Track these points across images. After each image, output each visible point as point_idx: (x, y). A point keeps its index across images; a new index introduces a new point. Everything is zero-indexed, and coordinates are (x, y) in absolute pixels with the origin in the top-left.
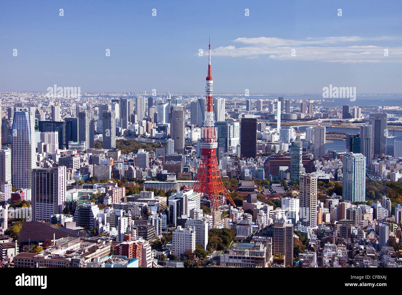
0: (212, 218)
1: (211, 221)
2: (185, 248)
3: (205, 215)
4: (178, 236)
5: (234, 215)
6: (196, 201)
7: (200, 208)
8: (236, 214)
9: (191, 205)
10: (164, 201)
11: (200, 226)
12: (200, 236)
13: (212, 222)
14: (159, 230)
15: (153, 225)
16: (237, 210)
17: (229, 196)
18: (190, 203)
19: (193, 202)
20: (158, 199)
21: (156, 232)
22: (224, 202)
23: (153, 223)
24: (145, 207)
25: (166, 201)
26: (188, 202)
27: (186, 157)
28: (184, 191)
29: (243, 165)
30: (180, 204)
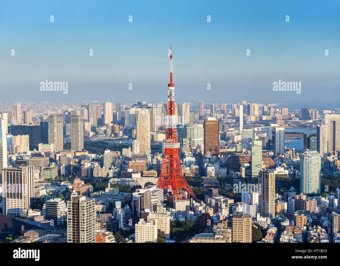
2: (147, 239)
3: (168, 208)
4: (140, 228)
5: (196, 208)
6: (159, 196)
8: (198, 208)
11: (162, 219)
12: (162, 227)
14: (123, 223)
15: (117, 218)
16: (199, 204)
17: (191, 191)
18: (153, 198)
19: (156, 197)
20: (123, 195)
21: (120, 224)
22: (186, 197)
23: (117, 217)
24: (110, 202)
25: (131, 196)
26: (151, 197)
27: (151, 157)
28: (147, 187)
29: (206, 163)
30: (143, 199)
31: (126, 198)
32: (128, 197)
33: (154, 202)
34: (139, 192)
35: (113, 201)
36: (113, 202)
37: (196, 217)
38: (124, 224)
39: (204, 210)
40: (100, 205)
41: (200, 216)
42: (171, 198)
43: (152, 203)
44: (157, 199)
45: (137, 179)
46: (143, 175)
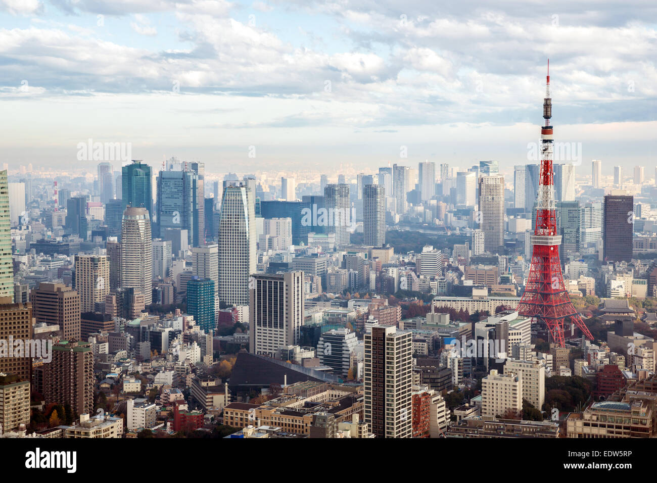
0: (552, 359)
1: (550, 363)
2: (504, 406)
3: (539, 353)
4: (491, 386)
5: (592, 355)
6: (523, 330)
7: (530, 341)
8: (595, 354)
9: (514, 336)
10: (467, 330)
11: (530, 371)
12: (530, 387)
13: (552, 365)
14: (459, 375)
15: (449, 367)
16: (597, 347)
17: (583, 324)
18: (512, 333)
19: (519, 331)
20: (457, 325)
21: (453, 378)
22: (573, 334)
23: (449, 364)
24: (435, 338)
25: (471, 329)
26: (510, 332)
27: (505, 259)
28: (502, 314)
29: (608, 273)
30: (494, 334)
31: (463, 331)
32: (465, 330)
33: (515, 340)
34: (487, 321)
35: (440, 336)
36: (440, 338)
37: (593, 371)
38: (460, 377)
39: (608, 359)
40: (416, 343)
41: (601, 370)
42: (544, 334)
43: (511, 342)
44: (520, 335)
45: (482, 298)
46: (492, 292)
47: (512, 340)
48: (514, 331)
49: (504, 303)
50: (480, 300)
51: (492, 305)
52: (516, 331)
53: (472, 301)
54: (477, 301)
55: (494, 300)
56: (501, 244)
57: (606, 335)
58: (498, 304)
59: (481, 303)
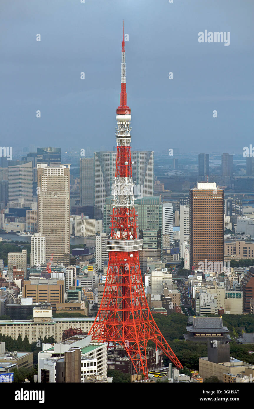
6: (98, 359)
7: (106, 373)
9: (87, 367)
10: (27, 362)
17: (169, 349)
18: (85, 364)
19: (93, 361)
20: (15, 357)
22: (158, 361)
26: (82, 362)
27: (72, 271)
28: (72, 339)
29: (196, 285)
30: (63, 366)
31: (23, 364)
32: (25, 363)
34: (53, 350)
43: (83, 375)
44: (95, 365)
45: (45, 320)
46: (57, 312)
47: (85, 372)
48: (87, 361)
49: (74, 326)
50: (43, 322)
51: (58, 328)
52: (90, 361)
53: (32, 325)
54: (39, 324)
55: (60, 322)
56: (67, 251)
57: (198, 362)
58: (66, 327)
59: (44, 326)
